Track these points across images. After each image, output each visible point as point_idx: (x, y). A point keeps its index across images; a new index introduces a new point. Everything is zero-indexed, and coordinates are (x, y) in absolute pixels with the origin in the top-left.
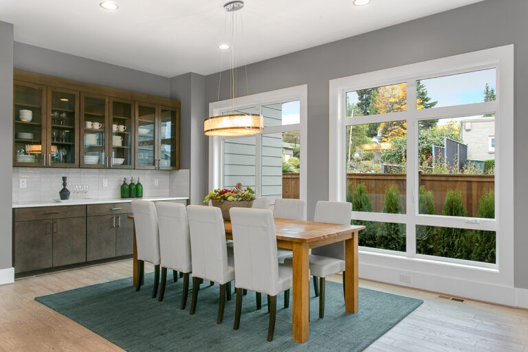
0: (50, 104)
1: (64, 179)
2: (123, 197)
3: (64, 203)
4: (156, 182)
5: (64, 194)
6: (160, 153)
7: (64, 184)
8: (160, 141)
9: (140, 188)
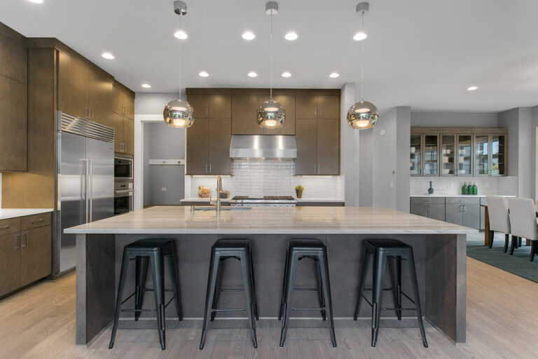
0: (424, 142)
1: (431, 182)
2: (463, 194)
3: (431, 195)
4: (487, 185)
5: (431, 191)
6: (491, 165)
7: (431, 185)
8: (492, 156)
9: (475, 189)
